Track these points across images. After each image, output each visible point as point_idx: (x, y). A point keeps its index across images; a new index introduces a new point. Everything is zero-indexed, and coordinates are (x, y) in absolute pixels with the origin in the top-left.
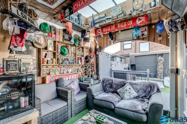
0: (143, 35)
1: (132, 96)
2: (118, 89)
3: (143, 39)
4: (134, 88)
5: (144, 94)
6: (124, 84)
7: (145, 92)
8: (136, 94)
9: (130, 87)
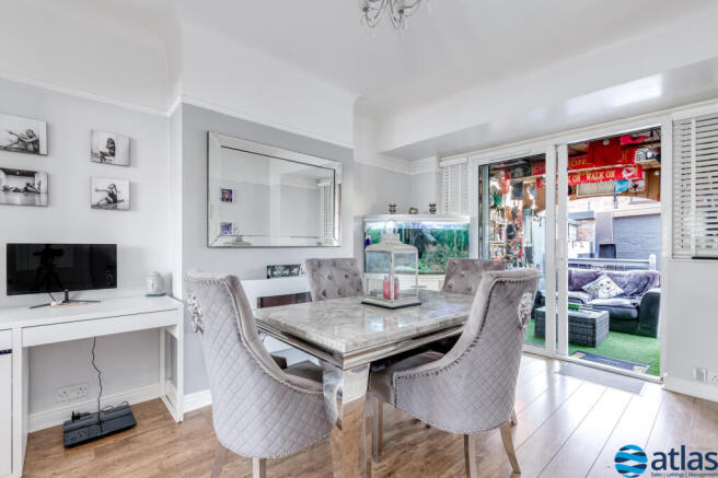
0: (636, 186)
1: (613, 294)
2: (585, 284)
3: (636, 194)
4: (616, 282)
5: (635, 290)
6: (597, 277)
7: (637, 286)
8: (620, 291)
9: (609, 279)
